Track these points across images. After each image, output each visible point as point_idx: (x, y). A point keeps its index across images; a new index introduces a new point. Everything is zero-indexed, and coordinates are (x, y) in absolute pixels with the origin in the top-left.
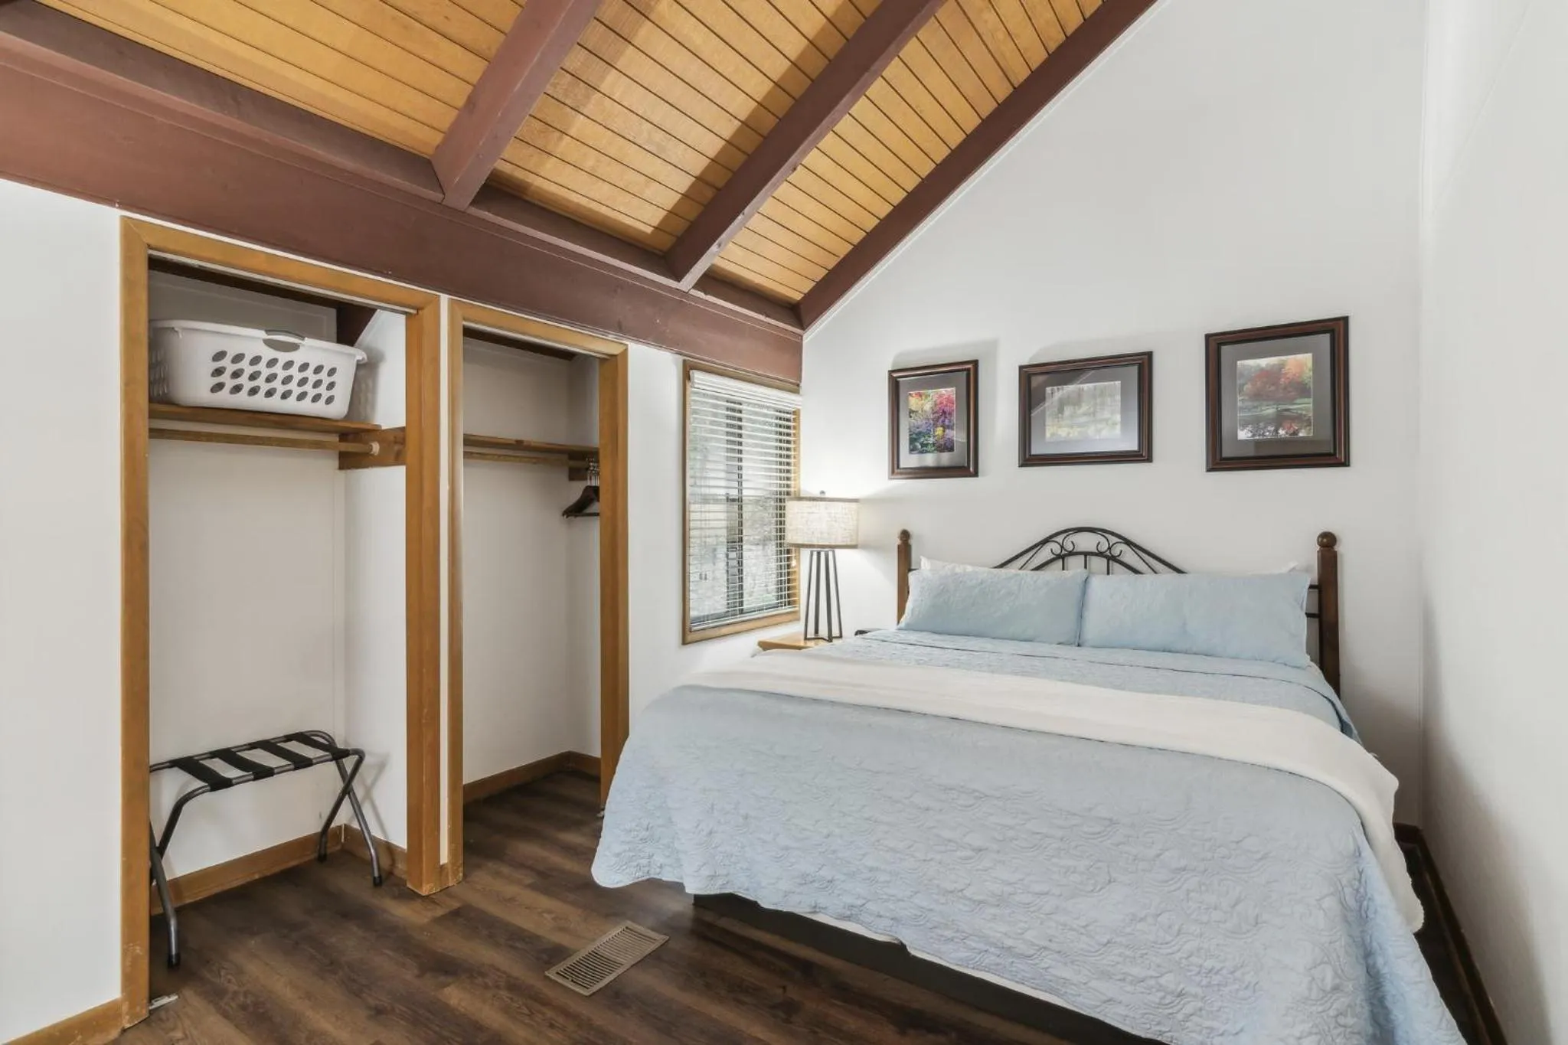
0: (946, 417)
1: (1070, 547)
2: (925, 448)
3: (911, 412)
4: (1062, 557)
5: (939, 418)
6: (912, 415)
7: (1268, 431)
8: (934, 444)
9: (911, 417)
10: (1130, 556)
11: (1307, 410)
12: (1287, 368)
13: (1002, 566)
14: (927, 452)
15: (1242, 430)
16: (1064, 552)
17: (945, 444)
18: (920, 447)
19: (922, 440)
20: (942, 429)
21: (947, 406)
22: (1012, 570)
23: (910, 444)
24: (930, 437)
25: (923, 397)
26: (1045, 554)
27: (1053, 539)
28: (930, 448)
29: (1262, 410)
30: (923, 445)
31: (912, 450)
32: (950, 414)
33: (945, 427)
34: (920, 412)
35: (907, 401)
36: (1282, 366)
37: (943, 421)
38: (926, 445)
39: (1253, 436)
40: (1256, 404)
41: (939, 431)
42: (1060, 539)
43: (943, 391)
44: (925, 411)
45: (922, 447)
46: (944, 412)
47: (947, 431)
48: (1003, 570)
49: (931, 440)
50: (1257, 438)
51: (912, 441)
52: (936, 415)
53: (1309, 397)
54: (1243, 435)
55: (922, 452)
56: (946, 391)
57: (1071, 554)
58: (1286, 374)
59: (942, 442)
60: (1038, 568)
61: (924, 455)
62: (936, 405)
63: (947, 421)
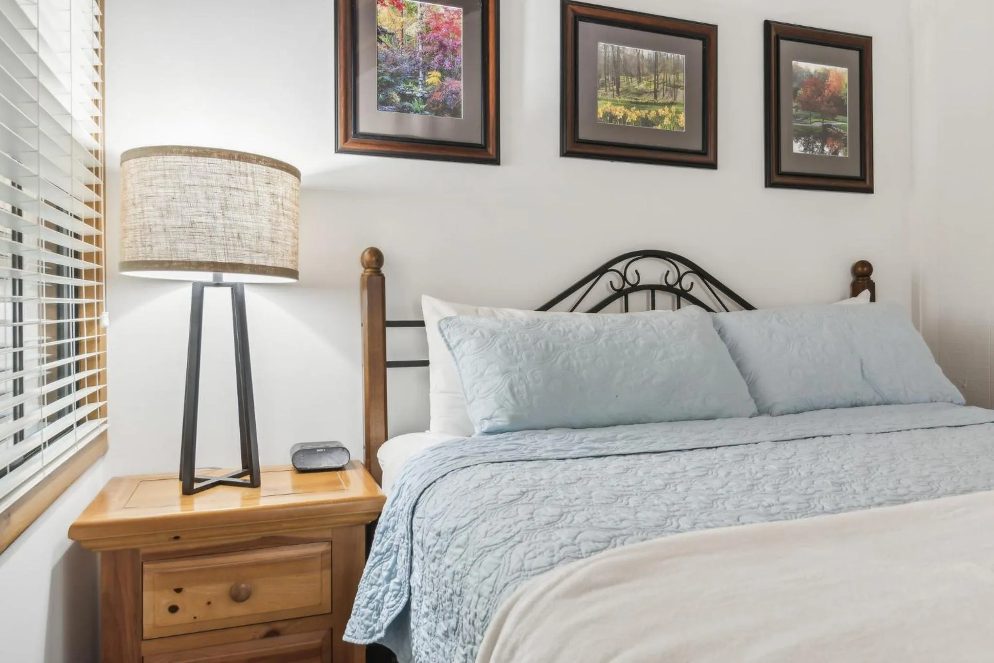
0: (445, 56)
1: (631, 278)
2: (407, 104)
3: (381, 32)
4: (622, 293)
5: (432, 54)
6: (382, 37)
7: (817, 147)
8: (424, 99)
9: (380, 41)
10: (700, 291)
11: (844, 128)
12: (830, 79)
13: (546, 308)
14: (409, 110)
15: (797, 142)
16: (627, 286)
17: (444, 102)
18: (398, 99)
19: (402, 87)
20: (439, 74)
21: (446, 35)
22: (559, 313)
23: (379, 92)
24: (417, 84)
25: (405, 11)
26: (601, 289)
27: (612, 268)
28: (416, 105)
29: (811, 123)
30: (404, 97)
31: (383, 103)
32: (454, 51)
33: (445, 73)
34: (399, 36)
35: (373, 14)
36: (826, 75)
37: (441, 62)
38: (411, 98)
39: (805, 150)
40: (807, 113)
41: (434, 78)
42: (620, 266)
43: (440, 8)
44: (409, 38)
45: (402, 101)
46: (442, 47)
47: (448, 79)
48: (549, 313)
49: (419, 91)
50: (808, 153)
51: (383, 86)
52: (429, 48)
53: (846, 115)
54: (798, 147)
55: (403, 110)
56: (446, 10)
57: (635, 288)
58: (829, 86)
59: (438, 96)
60: (596, 309)
61: (405, 114)
62: (428, 30)
63: (447, 64)
